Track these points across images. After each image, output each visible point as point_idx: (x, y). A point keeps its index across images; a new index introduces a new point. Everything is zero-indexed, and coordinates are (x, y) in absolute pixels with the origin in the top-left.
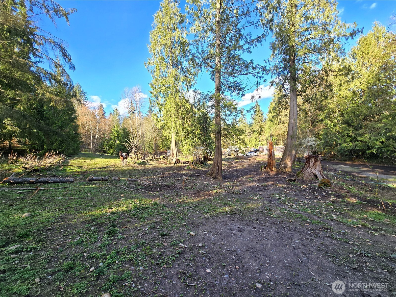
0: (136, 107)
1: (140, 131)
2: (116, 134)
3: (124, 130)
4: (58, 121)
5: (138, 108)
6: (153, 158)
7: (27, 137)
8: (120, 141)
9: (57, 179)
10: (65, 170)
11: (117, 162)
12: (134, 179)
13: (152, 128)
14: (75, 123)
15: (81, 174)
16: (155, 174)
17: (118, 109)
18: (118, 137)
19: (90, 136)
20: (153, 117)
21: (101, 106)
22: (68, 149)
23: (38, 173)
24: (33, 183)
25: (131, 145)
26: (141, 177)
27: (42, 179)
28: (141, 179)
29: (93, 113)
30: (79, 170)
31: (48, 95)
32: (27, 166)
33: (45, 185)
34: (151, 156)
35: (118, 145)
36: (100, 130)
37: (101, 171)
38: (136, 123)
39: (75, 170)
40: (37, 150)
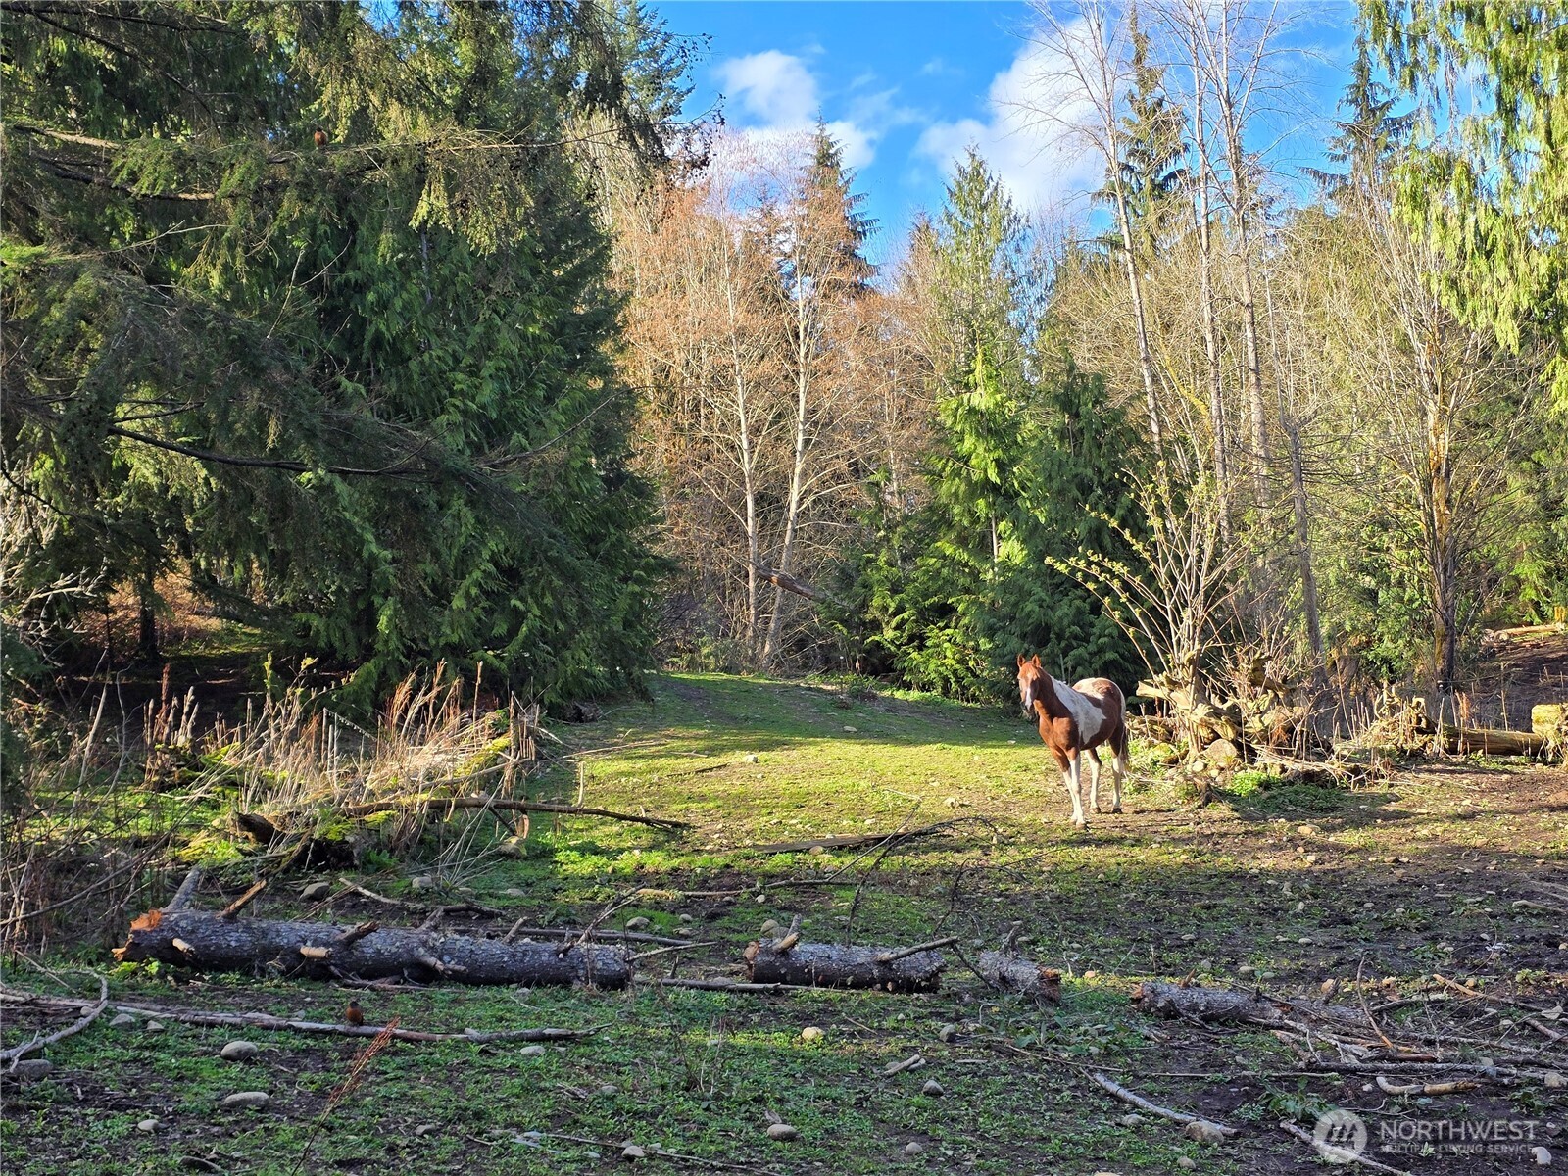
0: (1192, 109)
1: (1251, 397)
2: (983, 461)
3: (1067, 402)
4: (474, 371)
5: (1217, 108)
6: (1438, 743)
7: (261, 542)
8: (1031, 534)
9: (497, 947)
10: (545, 854)
11: (1010, 775)
12: (1217, 990)
13: (1406, 349)
14: (605, 371)
15: (685, 905)
16: (1468, 956)
17: (992, 169)
18: (1003, 496)
19: (738, 500)
20: (1419, 201)
21: (827, 158)
22: (561, 643)
23: (346, 881)
24: (318, 972)
25: (1151, 579)
26: (1298, 976)
27: (384, 941)
28: (1300, 994)
29: (753, 244)
30: (657, 861)
31: (398, 125)
32: (267, 811)
33: (406, 999)
34: (1407, 715)
35: (1013, 584)
36: (822, 425)
37: (866, 878)
38: (1196, 311)
39: (627, 862)
40: (332, 663)
